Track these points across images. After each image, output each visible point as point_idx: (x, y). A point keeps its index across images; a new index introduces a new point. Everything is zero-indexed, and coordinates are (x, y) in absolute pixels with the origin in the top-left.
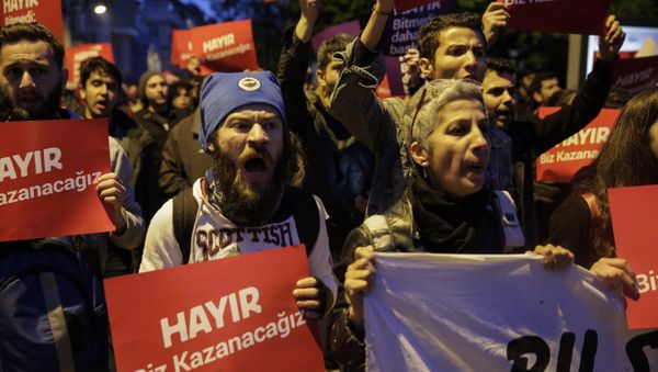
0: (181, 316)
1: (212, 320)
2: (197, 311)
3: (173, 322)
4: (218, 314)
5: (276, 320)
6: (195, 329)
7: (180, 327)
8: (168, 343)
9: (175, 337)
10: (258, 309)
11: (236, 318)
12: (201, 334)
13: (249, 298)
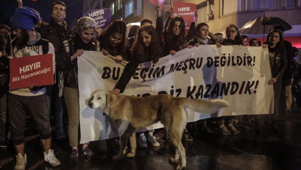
0: (24, 67)
1: (30, 68)
2: (27, 66)
3: (22, 68)
4: (31, 67)
5: (43, 69)
6: (26, 70)
7: (23, 70)
8: (21, 73)
9: (22, 71)
10: (40, 67)
11: (35, 68)
12: (27, 71)
13: (38, 64)
